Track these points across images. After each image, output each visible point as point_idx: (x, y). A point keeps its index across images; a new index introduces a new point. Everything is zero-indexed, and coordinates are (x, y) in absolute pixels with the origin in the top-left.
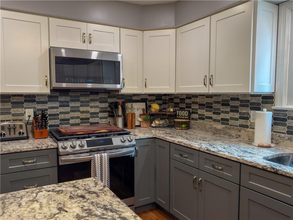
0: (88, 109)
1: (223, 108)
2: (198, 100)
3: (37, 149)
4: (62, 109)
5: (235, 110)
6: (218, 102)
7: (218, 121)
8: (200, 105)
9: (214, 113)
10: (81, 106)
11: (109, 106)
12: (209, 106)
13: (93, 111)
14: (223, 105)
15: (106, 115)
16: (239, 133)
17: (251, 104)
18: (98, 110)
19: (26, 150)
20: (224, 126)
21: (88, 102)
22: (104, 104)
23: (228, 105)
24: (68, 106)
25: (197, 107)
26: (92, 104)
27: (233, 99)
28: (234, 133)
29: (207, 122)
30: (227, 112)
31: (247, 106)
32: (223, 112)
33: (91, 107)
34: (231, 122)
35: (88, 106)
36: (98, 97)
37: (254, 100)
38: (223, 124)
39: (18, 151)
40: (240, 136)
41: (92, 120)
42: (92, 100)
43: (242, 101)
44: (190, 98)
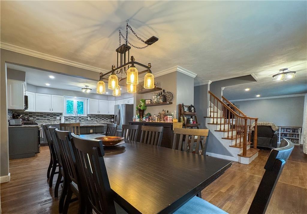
5: (52, 116)
17: (56, 115)
40: (54, 122)
43: (54, 114)
44: (32, 114)
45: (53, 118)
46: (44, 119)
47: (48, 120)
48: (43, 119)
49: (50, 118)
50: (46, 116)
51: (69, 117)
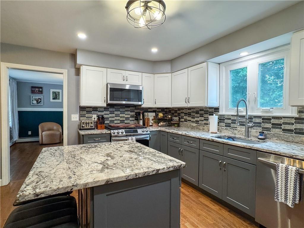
0: (124, 115)
1: (196, 115)
2: (184, 111)
3: (101, 133)
4: (110, 115)
5: (202, 116)
6: (194, 112)
7: (194, 122)
8: (185, 114)
9: (192, 118)
10: (120, 113)
11: (135, 114)
12: (189, 114)
13: (126, 117)
14: (196, 113)
15: (133, 119)
16: (204, 128)
17: (209, 112)
18: (129, 116)
19: (96, 133)
20: (196, 124)
21: (124, 112)
22: (132, 113)
23: (199, 113)
24: (114, 113)
25: (183, 115)
26: (126, 113)
27: (201, 110)
28: (201, 128)
29: (188, 123)
30: (198, 117)
31: (207, 113)
32: (196, 117)
33: (126, 114)
34: (200, 122)
35: (124, 114)
36: (129, 109)
37: (210, 110)
38: (196, 123)
39: (92, 134)
41: (126, 122)
42: (126, 111)
43: (205, 111)
44: (180, 110)
45: (203, 119)
46: (192, 120)
47: (197, 122)
48: (190, 121)
49: (200, 118)
50: (194, 114)
51: (232, 118)
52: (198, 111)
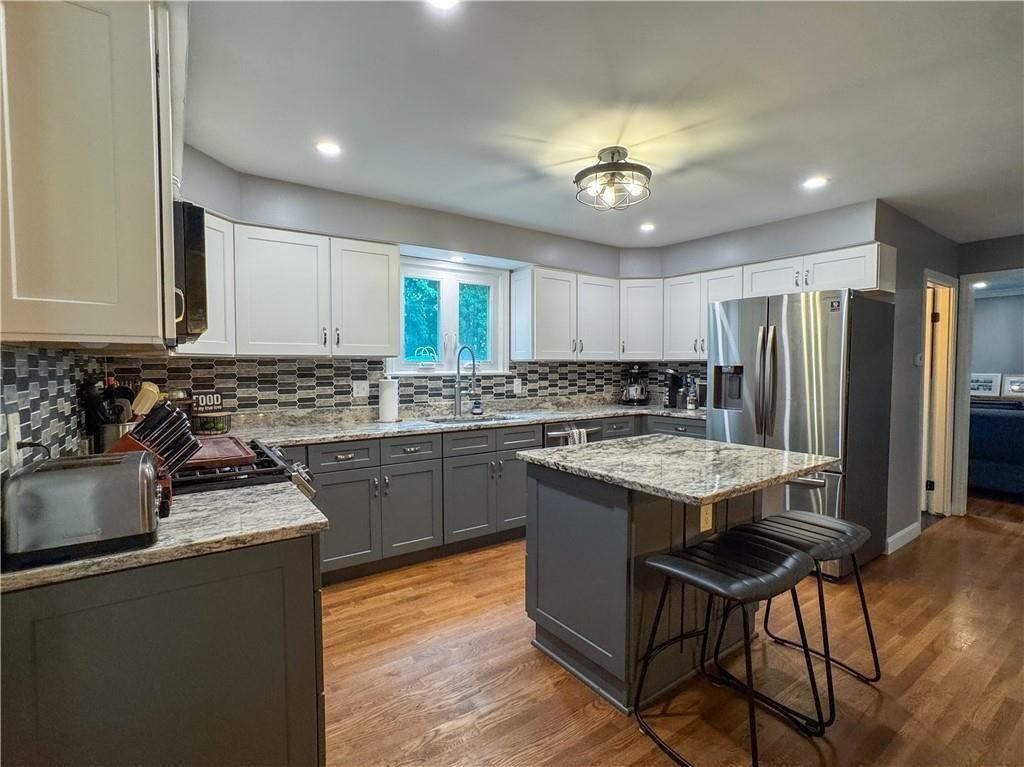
2: (235, 370)
5: (324, 382)
7: (293, 404)
9: (280, 392)
12: (268, 381)
14: (300, 376)
17: (353, 372)
23: (313, 375)
25: (232, 384)
29: (263, 410)
30: (312, 388)
32: (301, 388)
37: (356, 367)
38: (302, 407)
40: (341, 419)
43: (337, 369)
44: (210, 367)
45: (330, 390)
46: (283, 398)
47: (305, 403)
49: (319, 390)
50: (291, 379)
52: (311, 369)
